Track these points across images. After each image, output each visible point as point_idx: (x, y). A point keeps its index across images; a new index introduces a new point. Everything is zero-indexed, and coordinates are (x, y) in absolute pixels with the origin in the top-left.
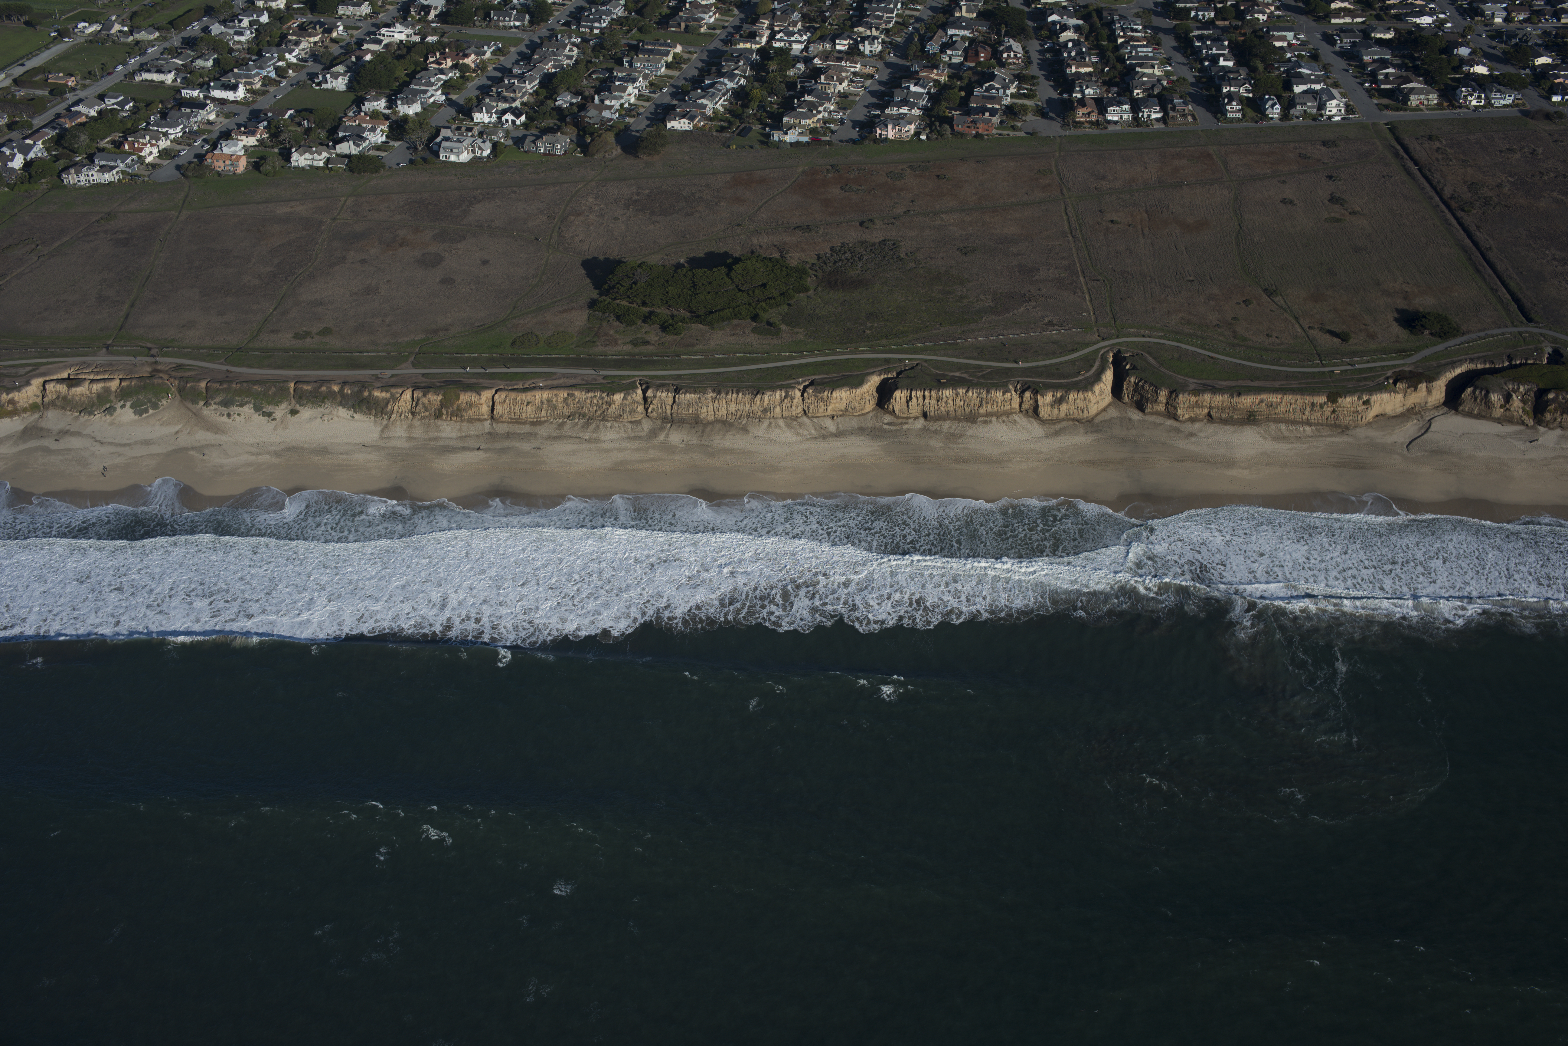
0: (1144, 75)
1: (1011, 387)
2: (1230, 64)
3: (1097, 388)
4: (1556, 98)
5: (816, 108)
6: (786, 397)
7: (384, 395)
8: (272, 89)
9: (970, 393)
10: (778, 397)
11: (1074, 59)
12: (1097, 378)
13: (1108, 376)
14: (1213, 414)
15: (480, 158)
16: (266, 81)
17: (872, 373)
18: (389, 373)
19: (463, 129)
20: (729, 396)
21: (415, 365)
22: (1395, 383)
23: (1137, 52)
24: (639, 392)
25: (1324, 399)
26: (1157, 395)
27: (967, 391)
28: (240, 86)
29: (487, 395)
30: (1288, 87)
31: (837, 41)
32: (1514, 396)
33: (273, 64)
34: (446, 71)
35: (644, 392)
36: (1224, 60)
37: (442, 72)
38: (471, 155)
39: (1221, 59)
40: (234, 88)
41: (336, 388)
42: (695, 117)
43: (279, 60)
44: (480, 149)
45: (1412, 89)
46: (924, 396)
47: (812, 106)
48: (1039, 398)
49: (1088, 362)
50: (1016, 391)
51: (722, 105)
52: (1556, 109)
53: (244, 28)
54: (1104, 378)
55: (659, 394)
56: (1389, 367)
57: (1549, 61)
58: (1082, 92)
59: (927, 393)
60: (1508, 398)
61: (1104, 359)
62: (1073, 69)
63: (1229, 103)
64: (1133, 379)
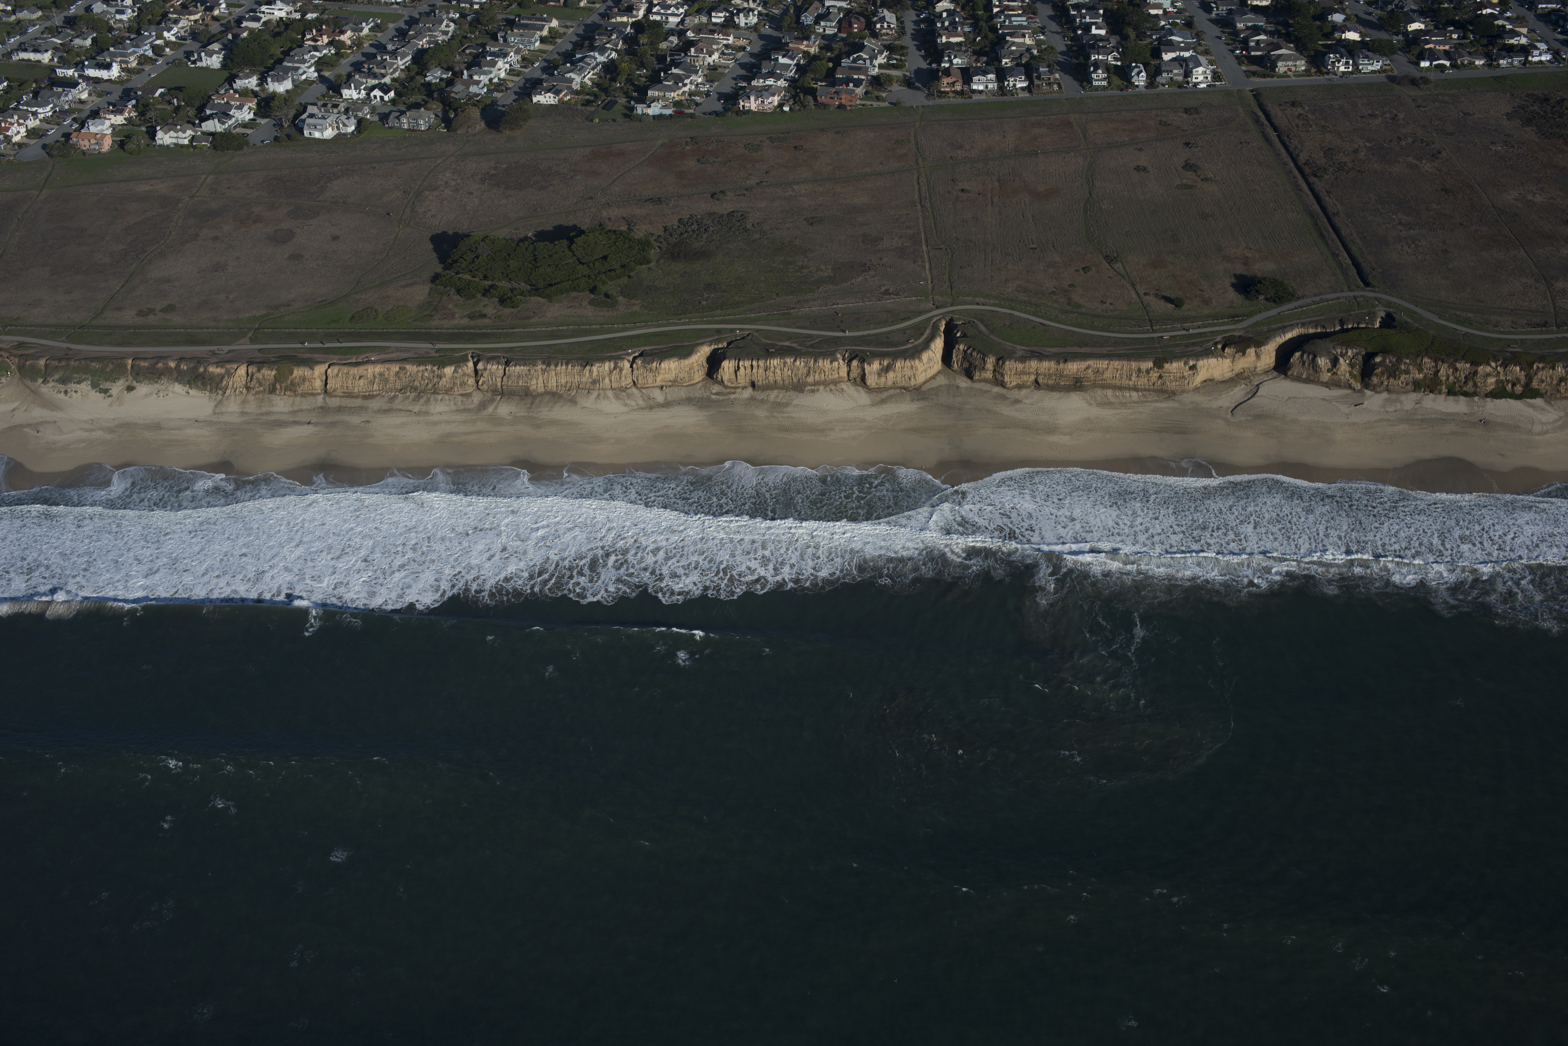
0: (1013, 44)
1: (839, 356)
2: (1103, 32)
3: (925, 356)
4: (1425, 64)
5: (682, 81)
6: (615, 368)
7: (219, 370)
8: (147, 68)
9: (798, 363)
10: (607, 368)
11: (946, 29)
12: (926, 346)
13: (938, 344)
14: (1040, 381)
15: (344, 134)
16: (143, 60)
17: (702, 344)
18: (226, 348)
19: (329, 105)
20: (559, 368)
21: (252, 341)
22: (1223, 349)
23: (1010, 22)
24: (471, 364)
25: (1150, 364)
26: (985, 362)
27: (795, 361)
28: (114, 64)
29: (320, 370)
30: (1156, 53)
31: (713, 14)
32: (1341, 360)
33: (151, 43)
34: (320, 48)
35: (475, 364)
36: (1096, 28)
37: (316, 49)
38: (336, 132)
39: (1094, 27)
40: (108, 67)
41: (172, 364)
42: (561, 91)
43: (157, 38)
44: (344, 125)
45: (1280, 56)
46: (752, 366)
47: (679, 79)
48: (866, 366)
49: (918, 330)
50: (844, 360)
51: (590, 79)
52: (1424, 74)
53: (127, 7)
54: (933, 346)
55: (489, 366)
56: (1218, 333)
57: (1422, 26)
58: (951, 61)
59: (755, 363)
60: (1335, 362)
61: (936, 328)
62: (944, 40)
63: (1095, 71)
64: (961, 347)
